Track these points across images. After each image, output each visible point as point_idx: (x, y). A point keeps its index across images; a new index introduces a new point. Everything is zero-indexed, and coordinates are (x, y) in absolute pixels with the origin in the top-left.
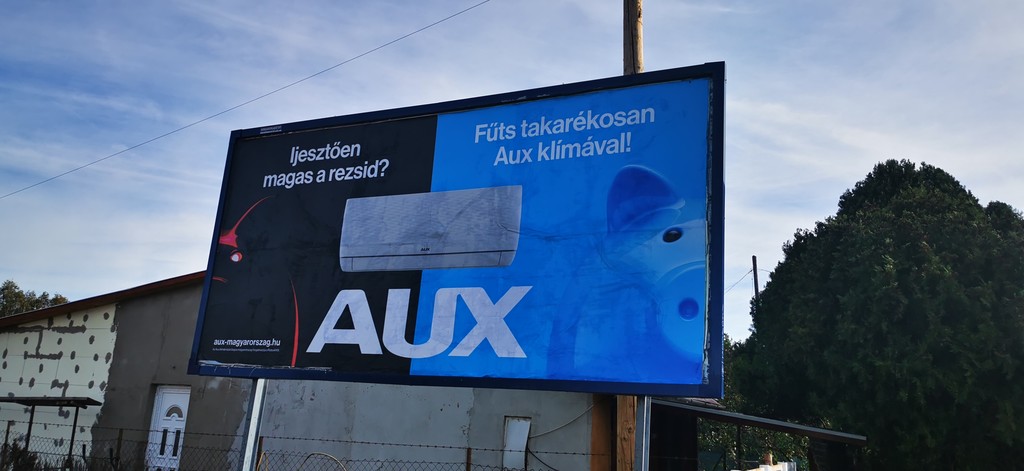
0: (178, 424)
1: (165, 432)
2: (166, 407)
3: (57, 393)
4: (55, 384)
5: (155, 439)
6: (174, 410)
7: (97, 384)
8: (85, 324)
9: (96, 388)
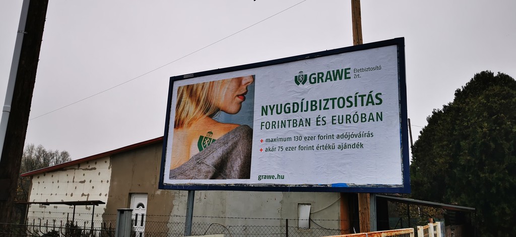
0: (142, 211)
1: (137, 215)
2: (136, 205)
3: (84, 199)
4: (83, 195)
7: (103, 194)
8: (96, 166)
9: (103, 196)
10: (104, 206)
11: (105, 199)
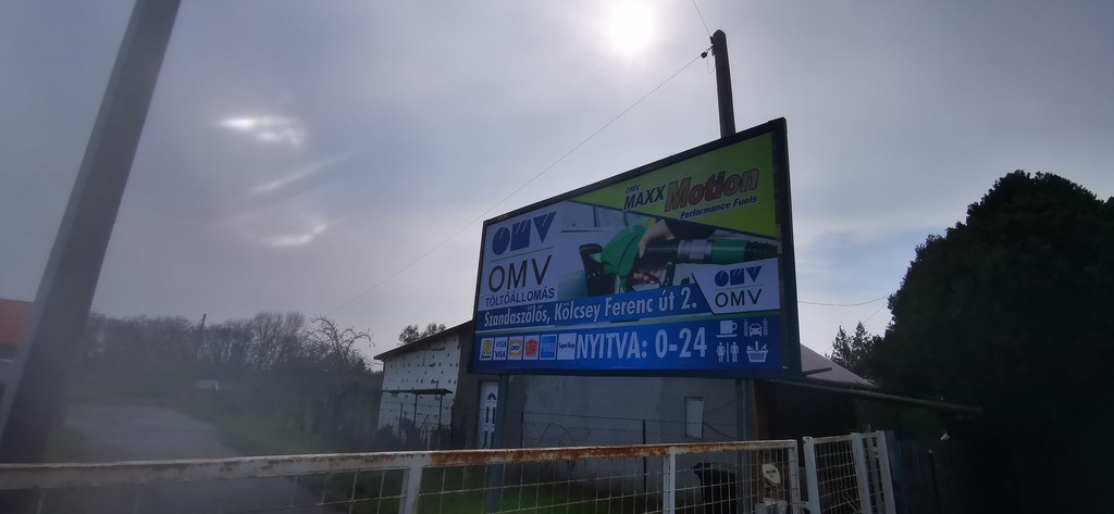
0: (493, 404)
1: (488, 409)
2: (487, 395)
3: (433, 387)
4: (433, 382)
5: (483, 415)
6: (492, 396)
7: (453, 380)
8: (445, 346)
9: (452, 383)
10: (453, 396)
11: (453, 387)
